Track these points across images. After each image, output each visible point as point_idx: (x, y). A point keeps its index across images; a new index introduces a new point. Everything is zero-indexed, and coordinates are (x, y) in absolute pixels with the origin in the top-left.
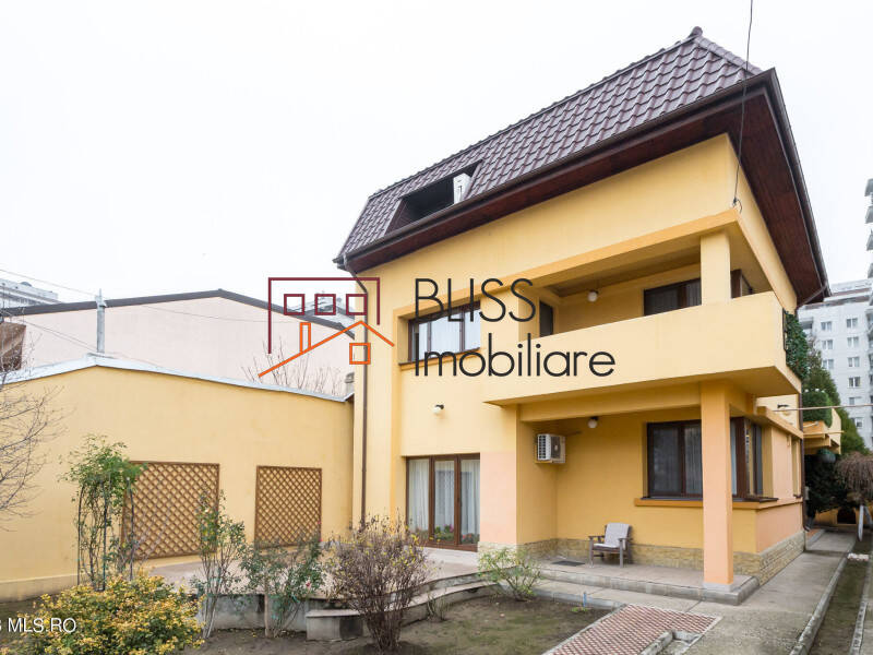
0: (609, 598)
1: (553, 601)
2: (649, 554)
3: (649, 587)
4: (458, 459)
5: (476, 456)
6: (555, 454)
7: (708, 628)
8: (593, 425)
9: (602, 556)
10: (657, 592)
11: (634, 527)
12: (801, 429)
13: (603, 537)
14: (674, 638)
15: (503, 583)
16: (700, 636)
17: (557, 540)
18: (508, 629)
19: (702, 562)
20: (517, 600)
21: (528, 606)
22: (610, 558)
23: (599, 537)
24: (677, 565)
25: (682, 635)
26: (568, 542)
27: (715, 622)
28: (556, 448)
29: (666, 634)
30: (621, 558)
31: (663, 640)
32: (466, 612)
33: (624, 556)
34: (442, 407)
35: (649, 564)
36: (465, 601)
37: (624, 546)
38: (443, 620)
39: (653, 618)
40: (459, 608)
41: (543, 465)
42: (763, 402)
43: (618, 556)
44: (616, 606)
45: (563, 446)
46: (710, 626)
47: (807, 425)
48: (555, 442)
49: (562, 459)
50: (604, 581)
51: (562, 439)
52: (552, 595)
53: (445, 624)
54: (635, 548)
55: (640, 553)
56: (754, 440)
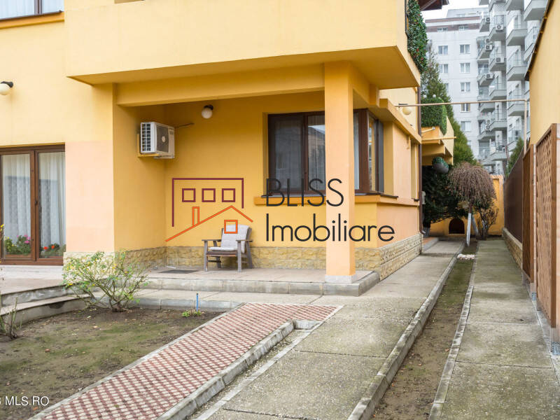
0: (225, 300)
1: (160, 309)
2: (270, 257)
3: (269, 286)
4: (35, 152)
5: (60, 148)
6: (162, 146)
7: (329, 316)
8: (207, 114)
9: (218, 262)
10: (278, 291)
11: (254, 229)
12: (420, 133)
13: (220, 241)
14: (295, 328)
15: (99, 295)
16: (321, 323)
17: (166, 248)
18: (102, 338)
19: (325, 260)
20: (115, 311)
21: (129, 316)
22: (228, 262)
23: (215, 242)
24: (299, 267)
25: (303, 324)
26: (178, 250)
27: (336, 311)
28: (164, 139)
29: (286, 324)
30: (239, 262)
31: (283, 329)
32: (47, 329)
33: (243, 259)
34: (11, 85)
35: (270, 266)
36: (45, 318)
37: (243, 250)
38: (13, 338)
39: (272, 312)
40: (36, 325)
41: (148, 160)
42: (384, 94)
43: (236, 259)
44: (233, 306)
45: (172, 138)
46: (332, 314)
47: (424, 131)
48: (161, 132)
49: (171, 153)
50: (220, 284)
51: (171, 130)
52: (159, 303)
53: (16, 342)
54: (255, 252)
55: (260, 256)
56: (377, 136)
